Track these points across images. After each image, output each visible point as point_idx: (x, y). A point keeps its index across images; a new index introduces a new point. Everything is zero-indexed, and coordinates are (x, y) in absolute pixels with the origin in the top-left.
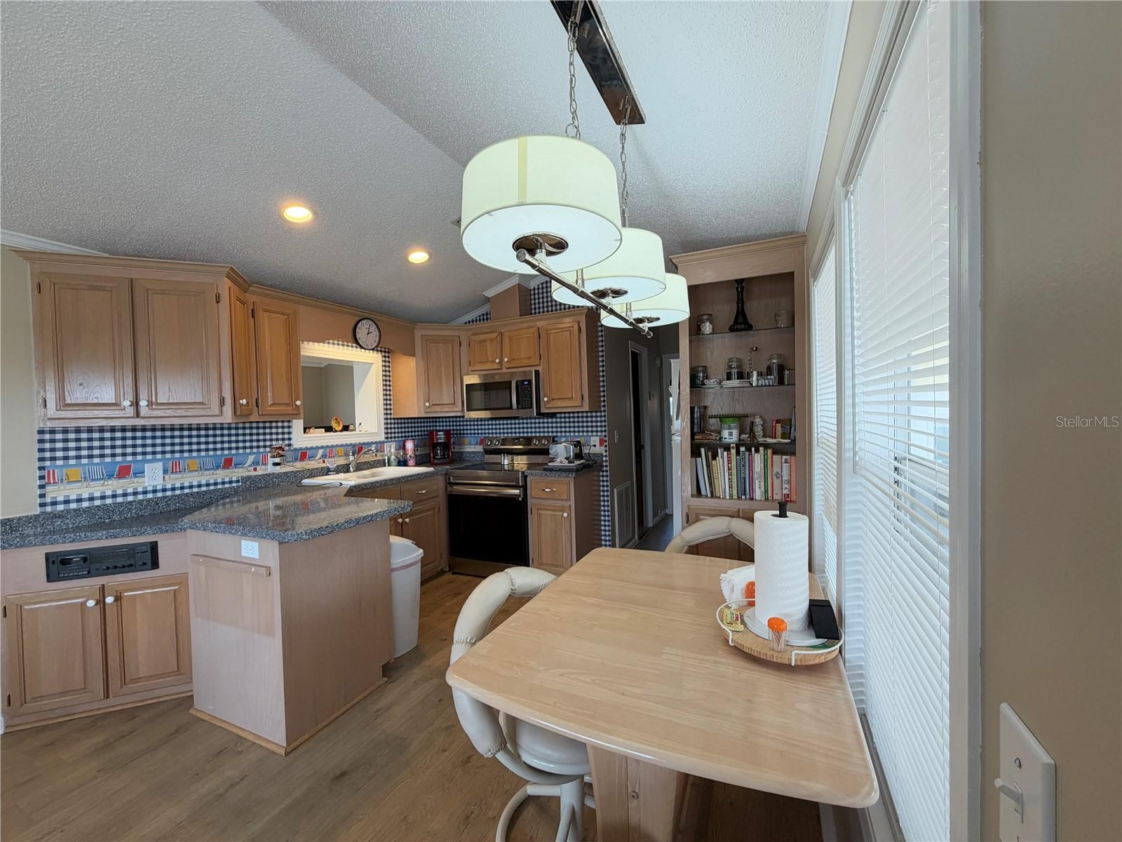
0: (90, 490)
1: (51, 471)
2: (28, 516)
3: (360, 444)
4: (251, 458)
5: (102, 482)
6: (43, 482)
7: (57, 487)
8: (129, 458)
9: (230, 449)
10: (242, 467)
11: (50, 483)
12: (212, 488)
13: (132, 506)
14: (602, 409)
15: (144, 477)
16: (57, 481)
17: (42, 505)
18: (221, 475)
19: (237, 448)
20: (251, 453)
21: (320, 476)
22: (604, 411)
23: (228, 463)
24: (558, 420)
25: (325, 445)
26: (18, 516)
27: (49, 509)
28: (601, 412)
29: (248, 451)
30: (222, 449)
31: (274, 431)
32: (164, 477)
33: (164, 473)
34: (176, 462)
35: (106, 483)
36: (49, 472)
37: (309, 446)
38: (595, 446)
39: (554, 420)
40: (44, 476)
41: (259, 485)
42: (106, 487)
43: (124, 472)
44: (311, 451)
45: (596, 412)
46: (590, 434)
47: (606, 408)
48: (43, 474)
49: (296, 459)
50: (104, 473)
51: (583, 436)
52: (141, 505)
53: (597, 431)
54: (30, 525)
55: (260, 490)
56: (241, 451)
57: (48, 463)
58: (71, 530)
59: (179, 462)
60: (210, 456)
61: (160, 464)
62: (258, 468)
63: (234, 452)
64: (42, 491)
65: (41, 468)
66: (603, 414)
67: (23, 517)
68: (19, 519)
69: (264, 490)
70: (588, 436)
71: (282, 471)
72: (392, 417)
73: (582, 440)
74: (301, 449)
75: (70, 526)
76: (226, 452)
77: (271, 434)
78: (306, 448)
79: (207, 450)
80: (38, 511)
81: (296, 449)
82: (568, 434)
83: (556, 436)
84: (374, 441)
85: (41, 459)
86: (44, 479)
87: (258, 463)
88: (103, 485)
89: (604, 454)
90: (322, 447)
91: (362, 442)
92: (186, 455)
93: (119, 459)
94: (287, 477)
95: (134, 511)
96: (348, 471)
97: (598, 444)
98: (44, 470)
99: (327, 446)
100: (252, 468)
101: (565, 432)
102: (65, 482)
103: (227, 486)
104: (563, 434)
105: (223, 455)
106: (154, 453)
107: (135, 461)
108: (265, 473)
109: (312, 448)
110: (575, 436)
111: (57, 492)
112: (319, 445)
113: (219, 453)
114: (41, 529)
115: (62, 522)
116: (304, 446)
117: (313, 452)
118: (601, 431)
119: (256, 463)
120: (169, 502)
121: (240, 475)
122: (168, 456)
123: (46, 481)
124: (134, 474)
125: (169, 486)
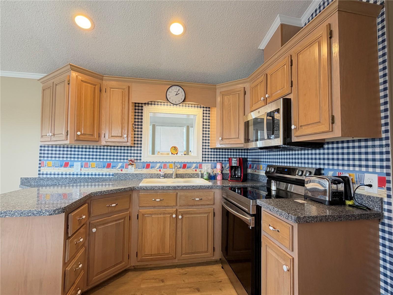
0: (54, 171)
1: (43, 162)
2: (33, 178)
3: (184, 162)
4: (120, 165)
5: (59, 168)
6: (40, 165)
7: (44, 168)
8: (69, 159)
9: (110, 159)
10: (115, 169)
11: (42, 166)
12: (101, 176)
13: (67, 179)
14: (384, 136)
15: (73, 168)
16: (44, 166)
17: (39, 174)
18: (105, 171)
19: (114, 159)
20: (120, 162)
21: (156, 178)
22: (387, 138)
23: (109, 166)
24: (326, 151)
25: (161, 161)
26: (30, 177)
27: (41, 176)
28: (381, 139)
29: (119, 161)
30: (107, 159)
31: (133, 151)
32: (81, 169)
33: (81, 167)
34: (86, 163)
35: (60, 169)
36: (42, 162)
37: (152, 161)
38: (370, 186)
39: (322, 151)
40: (41, 163)
41: (122, 178)
42: (60, 170)
43: (66, 165)
44: (153, 164)
45: (373, 140)
46: (364, 169)
47: (389, 134)
48: (40, 163)
49: (144, 168)
50: (59, 165)
51: (354, 171)
52: (70, 180)
53: (374, 167)
54: (33, 181)
55: (122, 181)
56: (115, 161)
57: (42, 159)
58: (45, 185)
59: (88, 163)
60: (101, 162)
61: (80, 163)
62: (123, 170)
63: (112, 160)
64: (39, 169)
65: (40, 160)
66: (384, 142)
67: (32, 178)
68: (30, 178)
69: (124, 181)
70: (360, 171)
71: (134, 173)
72: (210, 147)
73: (353, 177)
74: (147, 162)
75: (45, 184)
76: (108, 160)
77: (131, 153)
78: (150, 162)
79: (100, 159)
80: (37, 176)
81: (143, 162)
82: (336, 167)
83: (324, 169)
84: (195, 161)
85: (40, 157)
86: (41, 164)
87: (123, 167)
88: (59, 169)
89: (386, 199)
90: (160, 162)
91: (186, 161)
92: (91, 160)
93: (65, 159)
94: (137, 176)
95: (67, 182)
96: (172, 177)
97: (375, 183)
98: (41, 161)
99: (163, 162)
100: (120, 169)
101: (333, 165)
102: (47, 166)
103: (108, 176)
104: (331, 167)
105: (107, 162)
106: (78, 158)
107: (71, 161)
108: (126, 173)
109: (153, 162)
110: (343, 170)
111: (44, 170)
112: (158, 161)
113: (105, 160)
114: (37, 183)
115: (43, 182)
116: (148, 161)
117: (153, 165)
118: (382, 167)
119: (122, 167)
120: (81, 180)
121: (114, 172)
122: (83, 160)
123: (41, 165)
124: (70, 166)
125: (83, 173)
